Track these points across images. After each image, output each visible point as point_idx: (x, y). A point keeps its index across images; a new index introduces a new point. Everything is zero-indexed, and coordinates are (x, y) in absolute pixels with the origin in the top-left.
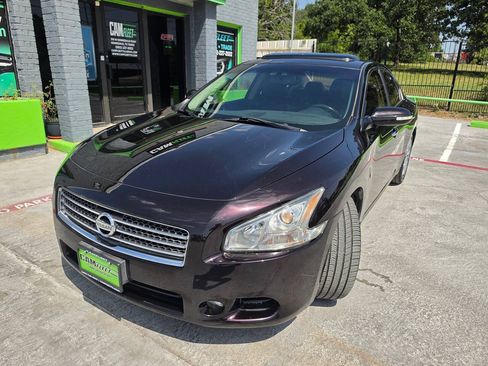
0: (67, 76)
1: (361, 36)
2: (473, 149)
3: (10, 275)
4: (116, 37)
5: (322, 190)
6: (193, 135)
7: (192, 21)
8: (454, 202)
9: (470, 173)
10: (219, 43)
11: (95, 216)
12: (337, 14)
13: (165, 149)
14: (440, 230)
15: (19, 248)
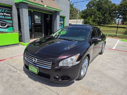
0: (25, 28)
1: (95, 18)
2: (121, 46)
3: (13, 72)
4: (36, 19)
5: (79, 54)
6: (53, 42)
7: (54, 15)
8: (114, 59)
9: (119, 52)
10: (60, 20)
11: (33, 59)
12: (89, 13)
13: (47, 45)
14: (110, 65)
15: (14, 66)
